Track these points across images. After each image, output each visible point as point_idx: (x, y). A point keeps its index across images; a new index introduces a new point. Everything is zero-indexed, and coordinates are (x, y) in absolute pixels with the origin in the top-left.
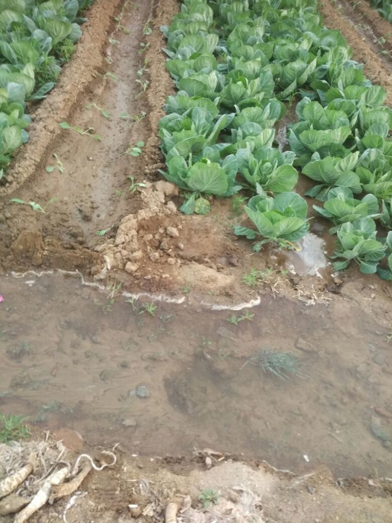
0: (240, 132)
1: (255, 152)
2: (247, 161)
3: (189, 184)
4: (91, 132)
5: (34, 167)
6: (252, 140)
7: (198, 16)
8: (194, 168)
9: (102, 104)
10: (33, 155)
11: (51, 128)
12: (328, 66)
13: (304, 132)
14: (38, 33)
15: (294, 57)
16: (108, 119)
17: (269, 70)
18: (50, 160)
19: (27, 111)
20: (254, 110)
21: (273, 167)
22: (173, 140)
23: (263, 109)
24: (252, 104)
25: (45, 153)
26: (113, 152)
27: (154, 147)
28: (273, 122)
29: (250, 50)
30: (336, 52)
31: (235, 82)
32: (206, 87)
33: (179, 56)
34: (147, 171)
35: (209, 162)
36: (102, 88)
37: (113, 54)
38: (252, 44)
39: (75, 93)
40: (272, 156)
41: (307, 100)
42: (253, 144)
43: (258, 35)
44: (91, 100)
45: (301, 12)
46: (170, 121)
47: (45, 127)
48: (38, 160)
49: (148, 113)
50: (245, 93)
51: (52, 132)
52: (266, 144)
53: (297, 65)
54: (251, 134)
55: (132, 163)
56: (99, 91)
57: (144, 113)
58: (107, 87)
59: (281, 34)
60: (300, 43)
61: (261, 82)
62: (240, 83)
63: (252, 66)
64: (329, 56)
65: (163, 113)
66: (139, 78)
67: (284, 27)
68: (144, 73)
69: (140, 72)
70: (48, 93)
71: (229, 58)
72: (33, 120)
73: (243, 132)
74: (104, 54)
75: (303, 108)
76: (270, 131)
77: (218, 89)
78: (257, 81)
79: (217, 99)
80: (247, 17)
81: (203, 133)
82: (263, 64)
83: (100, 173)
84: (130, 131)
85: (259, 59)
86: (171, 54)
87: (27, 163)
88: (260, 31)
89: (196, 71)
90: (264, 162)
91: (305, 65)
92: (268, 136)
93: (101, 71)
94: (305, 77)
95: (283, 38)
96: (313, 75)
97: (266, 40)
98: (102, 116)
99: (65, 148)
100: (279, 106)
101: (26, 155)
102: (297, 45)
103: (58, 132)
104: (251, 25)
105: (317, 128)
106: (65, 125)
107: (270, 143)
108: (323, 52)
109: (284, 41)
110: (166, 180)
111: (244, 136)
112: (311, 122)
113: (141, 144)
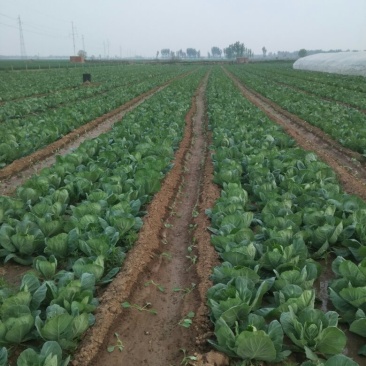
0: (281, 295)
1: (299, 313)
2: (291, 324)
3: (238, 353)
4: (148, 307)
5: (97, 349)
6: (295, 302)
7: (235, 198)
8: (241, 336)
9: (159, 279)
10: (97, 338)
11: (114, 309)
12: (354, 226)
13: (344, 290)
14: (108, 229)
15: (321, 222)
16: (164, 293)
17: (300, 236)
18: (112, 340)
19: (96, 295)
20: (292, 273)
21: (319, 329)
22: (220, 308)
23: (300, 271)
24: (290, 268)
25: (108, 334)
26: (168, 324)
27: (204, 316)
28: (311, 282)
29: (282, 220)
30: (359, 214)
31: (271, 250)
32: (246, 257)
33: (222, 233)
34: (198, 342)
35: (255, 329)
36: (158, 266)
37: (168, 236)
38: (283, 216)
39: (136, 275)
40: (315, 317)
41: (340, 259)
42: (295, 305)
43: (287, 207)
44: (149, 278)
45: (322, 183)
46: (216, 290)
47: (109, 309)
48: (101, 342)
49: (197, 284)
50: (281, 258)
51: (115, 313)
52: (308, 304)
53: (325, 228)
54: (293, 296)
55: (185, 334)
56: (156, 269)
57: (194, 285)
58: (163, 264)
59: (308, 204)
60: (324, 210)
61: (295, 247)
62: (276, 250)
63: (285, 234)
64: (354, 217)
65: (210, 283)
66: (189, 254)
67: (309, 198)
68: (193, 248)
69: (190, 248)
70: (115, 277)
71: (264, 229)
72: (100, 302)
73: (285, 295)
74: (160, 237)
75: (338, 266)
76: (310, 292)
77: (258, 256)
78: (291, 247)
79: (257, 267)
80: (276, 194)
81: (247, 299)
82: (294, 231)
83: (156, 347)
84: (182, 302)
85: (290, 228)
86: (214, 230)
87: (92, 346)
88: (289, 204)
89: (237, 243)
90: (309, 324)
91: (332, 228)
92: (309, 297)
93: (157, 252)
94: (335, 237)
95: (309, 206)
96: (342, 234)
97: (295, 211)
98: (158, 290)
99: (125, 326)
100: (314, 266)
101: (92, 338)
102: (322, 212)
103: (120, 312)
104: (280, 200)
105: (356, 285)
106: (126, 305)
107: (313, 304)
108: (347, 214)
109: (310, 209)
110: (216, 350)
111: (287, 298)
112: (348, 279)
113: (192, 314)
